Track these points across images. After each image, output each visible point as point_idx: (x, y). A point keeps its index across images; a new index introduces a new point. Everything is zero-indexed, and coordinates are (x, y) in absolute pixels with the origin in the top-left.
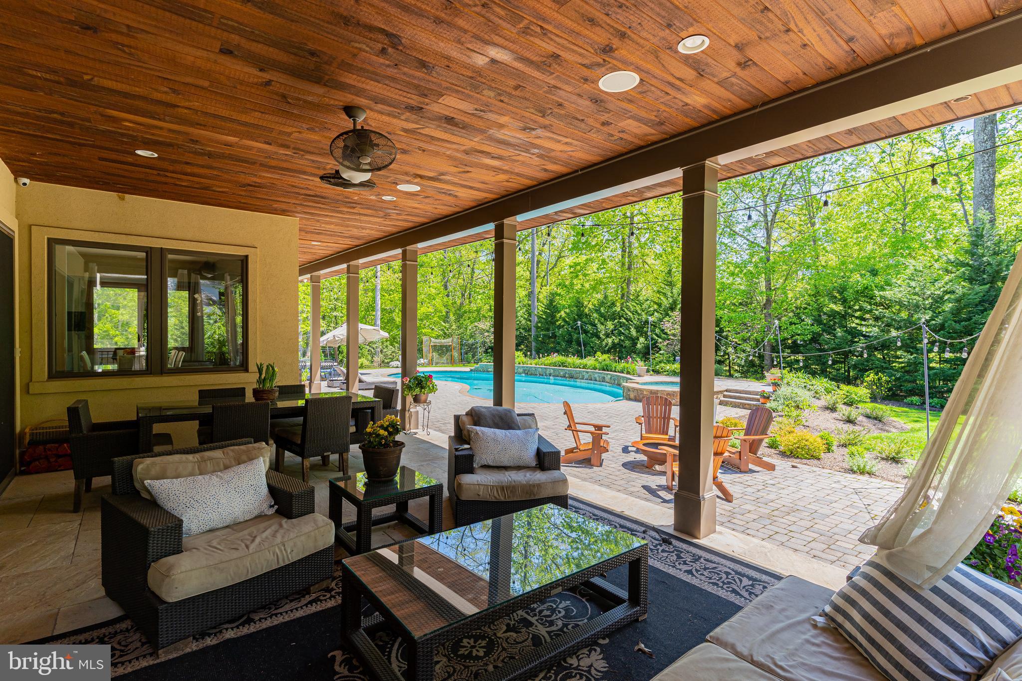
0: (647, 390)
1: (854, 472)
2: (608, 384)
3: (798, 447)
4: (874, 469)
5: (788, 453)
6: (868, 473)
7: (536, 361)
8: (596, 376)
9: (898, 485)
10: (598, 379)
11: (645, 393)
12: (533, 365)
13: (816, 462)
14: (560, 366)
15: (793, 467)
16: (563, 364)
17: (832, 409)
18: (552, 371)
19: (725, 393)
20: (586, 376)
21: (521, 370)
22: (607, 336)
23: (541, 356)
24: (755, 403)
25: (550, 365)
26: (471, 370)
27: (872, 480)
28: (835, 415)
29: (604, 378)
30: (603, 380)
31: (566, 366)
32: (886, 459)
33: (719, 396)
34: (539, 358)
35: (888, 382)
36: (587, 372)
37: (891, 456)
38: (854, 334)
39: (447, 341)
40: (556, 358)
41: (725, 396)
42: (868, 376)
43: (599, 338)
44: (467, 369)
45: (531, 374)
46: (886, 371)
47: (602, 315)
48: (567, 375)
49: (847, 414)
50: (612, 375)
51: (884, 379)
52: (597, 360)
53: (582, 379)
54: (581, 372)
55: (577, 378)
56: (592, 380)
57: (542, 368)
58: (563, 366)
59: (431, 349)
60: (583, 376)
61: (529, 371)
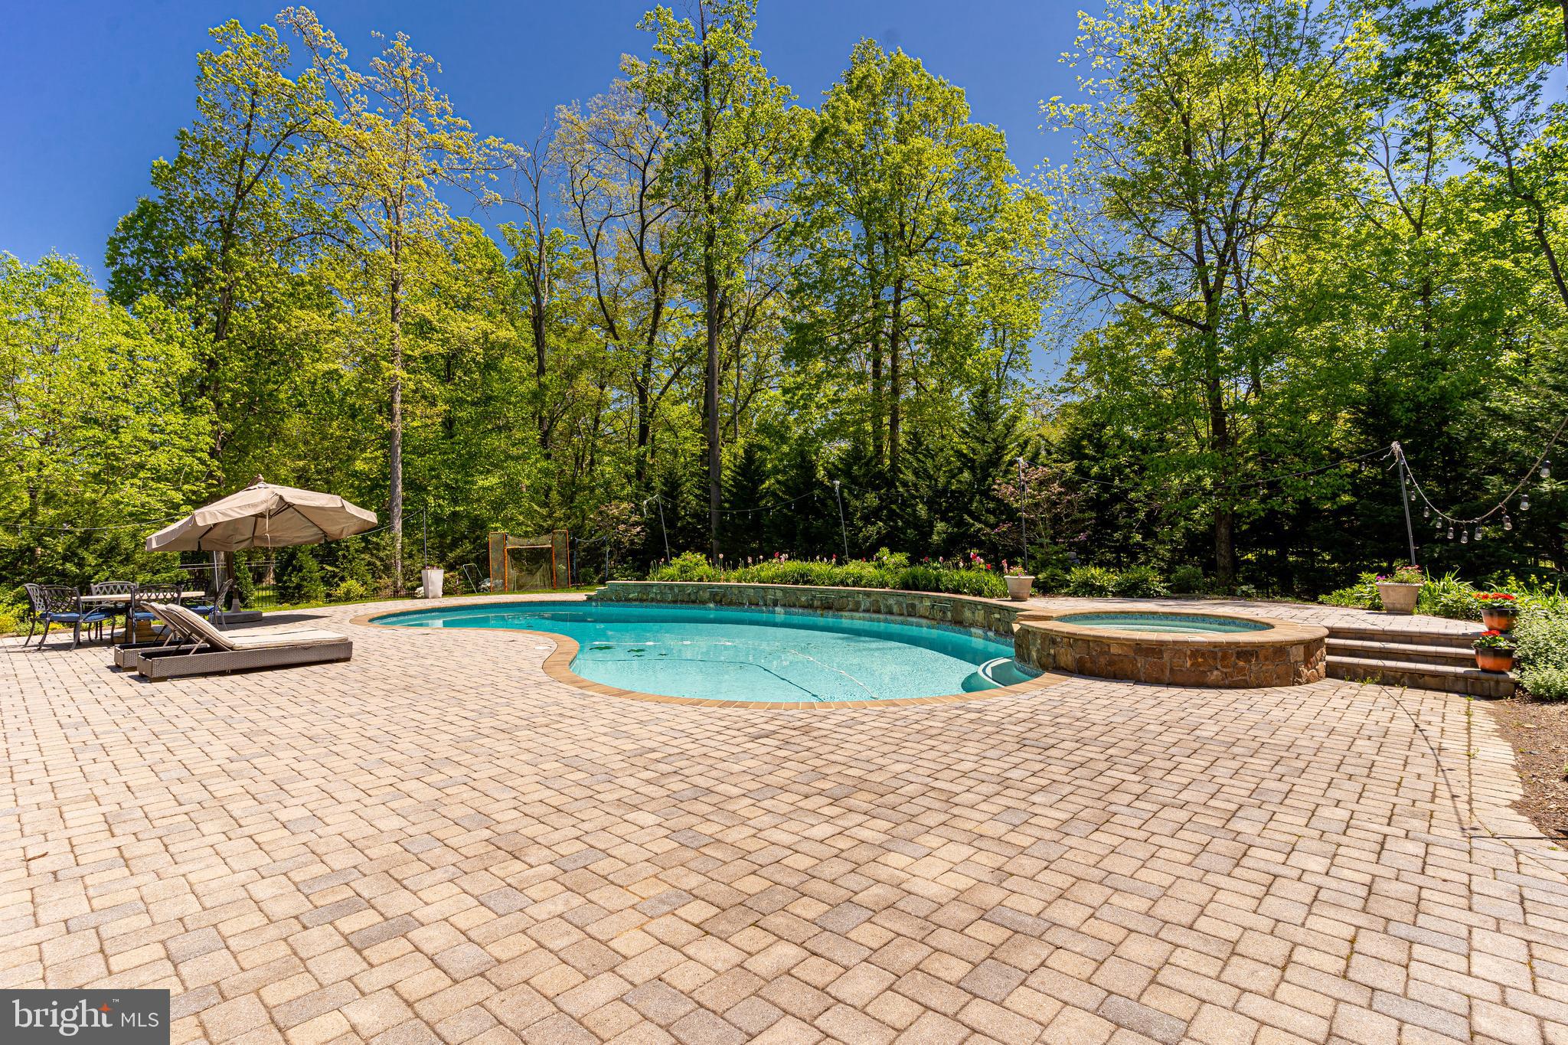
2: (924, 621)
7: (741, 570)
8: (891, 601)
10: (895, 609)
12: (733, 583)
14: (796, 582)
16: (804, 578)
18: (779, 594)
19: (1329, 641)
20: (865, 603)
21: (707, 595)
23: (750, 560)
24: (1460, 670)
25: (772, 580)
26: (590, 599)
29: (913, 606)
30: (912, 611)
31: (813, 583)
33: (1324, 652)
34: (746, 565)
36: (868, 594)
39: (544, 542)
40: (784, 565)
41: (1330, 650)
44: (580, 596)
45: (730, 604)
47: (854, 480)
48: (816, 603)
50: (935, 600)
52: (880, 566)
53: (856, 610)
54: (850, 594)
55: (841, 610)
56: (878, 612)
57: (754, 588)
58: (805, 583)
59: (508, 558)
60: (858, 604)
61: (724, 596)
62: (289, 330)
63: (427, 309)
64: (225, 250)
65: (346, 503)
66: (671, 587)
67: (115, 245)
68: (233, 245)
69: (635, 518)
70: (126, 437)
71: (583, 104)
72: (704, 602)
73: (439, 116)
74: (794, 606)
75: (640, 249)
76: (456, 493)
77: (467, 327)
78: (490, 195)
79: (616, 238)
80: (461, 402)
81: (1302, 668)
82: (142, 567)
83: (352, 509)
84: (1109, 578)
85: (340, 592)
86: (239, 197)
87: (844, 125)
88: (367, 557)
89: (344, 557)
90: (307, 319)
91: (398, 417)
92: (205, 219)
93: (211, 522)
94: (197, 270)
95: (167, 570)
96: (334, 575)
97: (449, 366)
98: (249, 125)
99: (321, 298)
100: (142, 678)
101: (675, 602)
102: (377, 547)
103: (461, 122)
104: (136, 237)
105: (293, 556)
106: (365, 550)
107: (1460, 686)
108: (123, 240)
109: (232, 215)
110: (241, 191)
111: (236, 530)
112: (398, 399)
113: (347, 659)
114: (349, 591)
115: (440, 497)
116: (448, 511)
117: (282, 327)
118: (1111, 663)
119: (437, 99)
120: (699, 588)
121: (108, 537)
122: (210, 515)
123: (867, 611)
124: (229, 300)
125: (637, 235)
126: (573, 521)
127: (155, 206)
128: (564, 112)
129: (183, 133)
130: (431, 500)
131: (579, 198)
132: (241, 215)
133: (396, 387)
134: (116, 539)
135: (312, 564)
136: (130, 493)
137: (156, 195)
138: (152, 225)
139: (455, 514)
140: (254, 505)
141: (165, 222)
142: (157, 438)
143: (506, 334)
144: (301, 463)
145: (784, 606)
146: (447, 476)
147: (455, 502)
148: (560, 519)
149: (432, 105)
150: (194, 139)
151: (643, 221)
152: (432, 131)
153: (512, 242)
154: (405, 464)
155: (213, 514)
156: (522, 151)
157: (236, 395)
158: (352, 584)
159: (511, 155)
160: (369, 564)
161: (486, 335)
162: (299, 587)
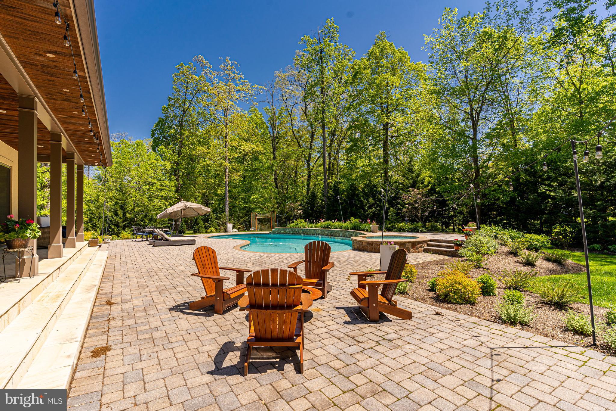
0: (365, 242)
1: (504, 322)
3: (451, 291)
4: (526, 319)
5: (442, 297)
6: (520, 323)
8: (347, 234)
9: (555, 343)
10: (348, 236)
11: (364, 244)
12: (309, 228)
13: (467, 307)
14: (326, 228)
15: (438, 314)
16: (328, 226)
17: (514, 253)
18: (320, 231)
19: (429, 243)
21: (301, 232)
22: (370, 207)
23: (314, 221)
24: (450, 250)
25: (320, 227)
26: (270, 233)
27: (524, 333)
28: (516, 259)
31: (329, 228)
32: (549, 304)
33: (423, 245)
34: (314, 223)
35: (571, 232)
36: (342, 231)
37: (555, 301)
38: (544, 196)
39: (268, 216)
40: (323, 223)
41: (428, 245)
42: (555, 228)
43: (364, 210)
44: (268, 232)
45: (307, 234)
46: (571, 224)
48: (329, 234)
49: (526, 257)
50: (356, 233)
51: (569, 230)
52: (351, 223)
53: (339, 236)
54: (337, 231)
55: (335, 236)
56: (344, 237)
57: (313, 229)
58: (328, 228)
59: (257, 221)
60: (339, 234)
61: (306, 232)
62: (196, 153)
63: (234, 143)
64: (180, 129)
65: (202, 206)
66: (292, 229)
67: (153, 132)
68: (182, 129)
69: (300, 207)
70: (155, 188)
71: (283, 70)
72: (300, 234)
73: (239, 80)
74: (324, 235)
75: (306, 114)
76: (246, 200)
77: (247, 147)
78: (254, 103)
79: (298, 111)
80: (247, 170)
81: (411, 249)
82: (159, 223)
83: (203, 208)
84: (408, 226)
85: (209, 231)
86: (184, 114)
87: (362, 71)
88: (217, 221)
89: (211, 220)
90: (201, 149)
91: (227, 177)
92: (176, 122)
93: (170, 212)
94: (174, 137)
95: (165, 224)
96: (208, 226)
97: (241, 160)
98: (186, 93)
99: (205, 142)
100: (153, 246)
101: (293, 234)
102: (220, 217)
103: (245, 81)
104: (158, 129)
105: (196, 220)
106: (217, 219)
107: (450, 254)
108: (155, 130)
109: (182, 119)
110: (184, 112)
111: (177, 213)
112: (227, 171)
113: (194, 244)
114: (211, 231)
115: (240, 202)
116: (243, 206)
117: (194, 152)
118: (363, 247)
119: (238, 74)
120: (299, 230)
121: (150, 215)
122: (170, 210)
123: (341, 236)
124: (182, 145)
125: (304, 109)
126: (280, 209)
127: (162, 119)
128: (277, 73)
129: (169, 98)
130: (237, 202)
131: (285, 98)
132: (185, 119)
133: (226, 168)
134: (152, 215)
135: (202, 222)
136: (156, 203)
137: (163, 116)
138: (162, 124)
139: (246, 207)
140: (180, 207)
141: (165, 123)
142: (162, 187)
143: (260, 148)
144: (204, 191)
145: (321, 235)
146: (243, 195)
147: (245, 202)
148: (276, 208)
149: (237, 76)
150: (172, 99)
151: (306, 105)
152: (237, 85)
153: (268, 113)
154: (230, 191)
155: (171, 210)
156: (264, 88)
157: (183, 173)
158: (212, 229)
159: (261, 89)
160: (218, 223)
161: (253, 149)
162: (198, 229)
